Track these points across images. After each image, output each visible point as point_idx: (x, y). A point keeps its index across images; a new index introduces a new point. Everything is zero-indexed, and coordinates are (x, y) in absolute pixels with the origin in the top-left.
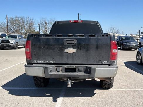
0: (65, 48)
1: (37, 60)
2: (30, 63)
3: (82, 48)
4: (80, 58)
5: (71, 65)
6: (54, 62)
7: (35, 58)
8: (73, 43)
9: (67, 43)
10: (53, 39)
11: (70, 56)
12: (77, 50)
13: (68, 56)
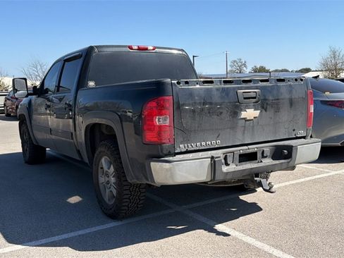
0: (241, 110)
1: (187, 143)
2: (169, 152)
3: (268, 107)
4: (264, 130)
5: (250, 147)
6: (219, 143)
7: (182, 139)
8: (255, 98)
9: (245, 98)
10: (217, 89)
11: (249, 125)
12: (261, 111)
13: (245, 127)
